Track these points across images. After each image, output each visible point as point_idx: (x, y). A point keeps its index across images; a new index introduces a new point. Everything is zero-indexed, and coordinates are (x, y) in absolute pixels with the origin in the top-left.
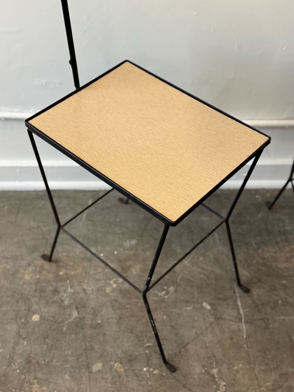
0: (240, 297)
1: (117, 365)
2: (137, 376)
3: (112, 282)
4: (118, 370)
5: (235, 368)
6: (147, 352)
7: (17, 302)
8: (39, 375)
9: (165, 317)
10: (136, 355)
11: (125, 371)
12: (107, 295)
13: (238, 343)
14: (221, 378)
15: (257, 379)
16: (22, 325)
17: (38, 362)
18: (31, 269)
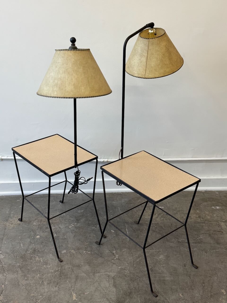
0: (128, 228)
1: (73, 251)
2: (81, 254)
3: (72, 224)
5: (123, 251)
6: (86, 246)
7: (30, 232)
8: (39, 255)
9: (94, 235)
10: (81, 247)
11: (76, 252)
12: (70, 229)
13: (125, 243)
14: (117, 254)
15: (132, 254)
16: (32, 239)
17: (38, 251)
18: (36, 221)
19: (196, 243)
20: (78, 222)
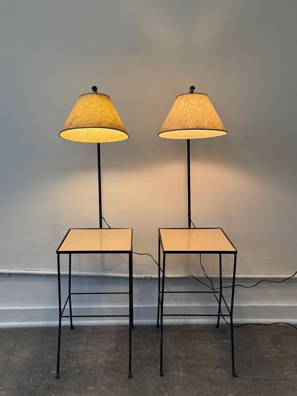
0: (180, 363)
2: (115, 391)
3: (101, 359)
4: (103, 389)
5: (175, 388)
6: (122, 383)
7: (43, 366)
8: (56, 391)
10: (115, 384)
11: (108, 389)
12: (99, 363)
13: (177, 379)
14: (166, 392)
15: (188, 391)
16: (46, 374)
17: (55, 387)
18: (51, 355)
19: (278, 380)
20: (110, 356)
